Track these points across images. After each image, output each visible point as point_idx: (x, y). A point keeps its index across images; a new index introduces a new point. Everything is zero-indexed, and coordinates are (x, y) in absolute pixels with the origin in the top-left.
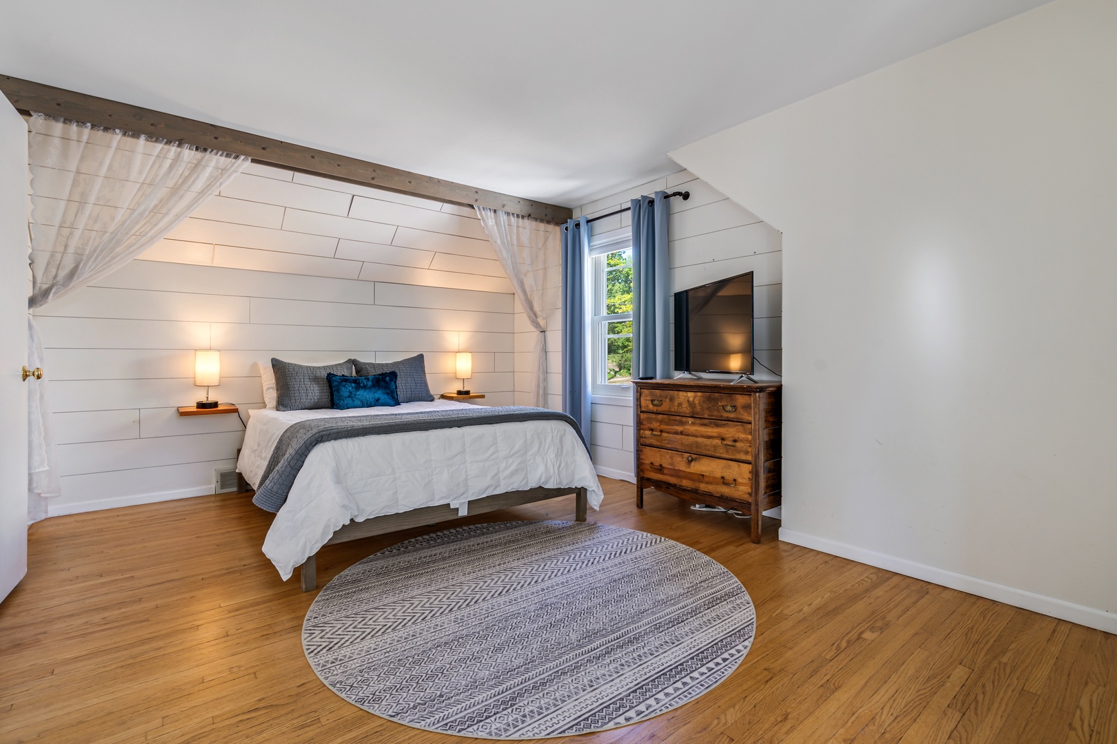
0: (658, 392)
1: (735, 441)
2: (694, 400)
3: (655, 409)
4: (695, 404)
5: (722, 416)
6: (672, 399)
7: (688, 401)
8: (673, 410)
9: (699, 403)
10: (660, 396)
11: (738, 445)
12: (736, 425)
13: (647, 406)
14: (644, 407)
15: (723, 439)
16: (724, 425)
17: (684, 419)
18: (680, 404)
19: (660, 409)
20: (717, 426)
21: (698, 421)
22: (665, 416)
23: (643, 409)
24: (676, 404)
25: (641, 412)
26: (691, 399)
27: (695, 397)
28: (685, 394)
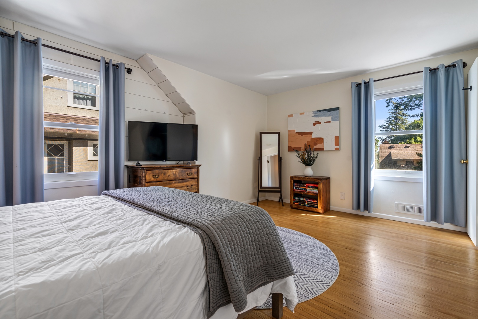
0: (157, 171)
1: (192, 186)
2: (176, 173)
3: (155, 180)
4: (176, 174)
5: (187, 178)
6: (165, 174)
7: (173, 173)
8: (165, 178)
9: (178, 174)
10: (158, 173)
11: (193, 187)
12: (192, 180)
13: (150, 179)
14: (148, 180)
15: (187, 186)
16: (188, 181)
17: (171, 182)
18: (169, 176)
19: (158, 179)
20: (186, 182)
21: (177, 181)
22: (161, 182)
23: (147, 181)
24: (167, 175)
25: (146, 183)
26: (174, 173)
27: (176, 172)
28: (171, 170)
